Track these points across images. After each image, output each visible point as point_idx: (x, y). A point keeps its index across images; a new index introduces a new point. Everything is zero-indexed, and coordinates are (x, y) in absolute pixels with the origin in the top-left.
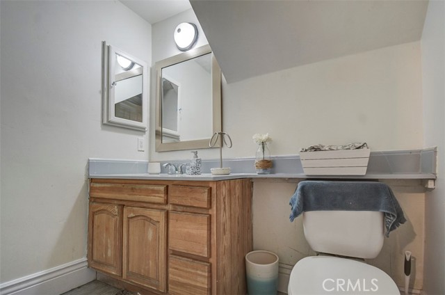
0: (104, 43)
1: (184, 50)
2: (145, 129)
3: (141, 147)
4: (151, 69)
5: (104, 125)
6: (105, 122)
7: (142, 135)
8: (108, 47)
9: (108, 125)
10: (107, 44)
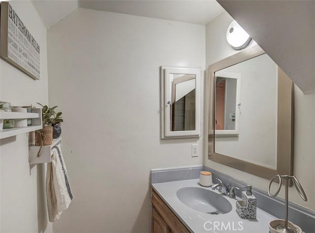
0: (161, 68)
1: (240, 49)
2: (198, 135)
3: (195, 153)
4: (205, 72)
5: (161, 139)
6: (163, 137)
7: (196, 141)
8: (164, 70)
9: (165, 139)
10: (163, 68)
